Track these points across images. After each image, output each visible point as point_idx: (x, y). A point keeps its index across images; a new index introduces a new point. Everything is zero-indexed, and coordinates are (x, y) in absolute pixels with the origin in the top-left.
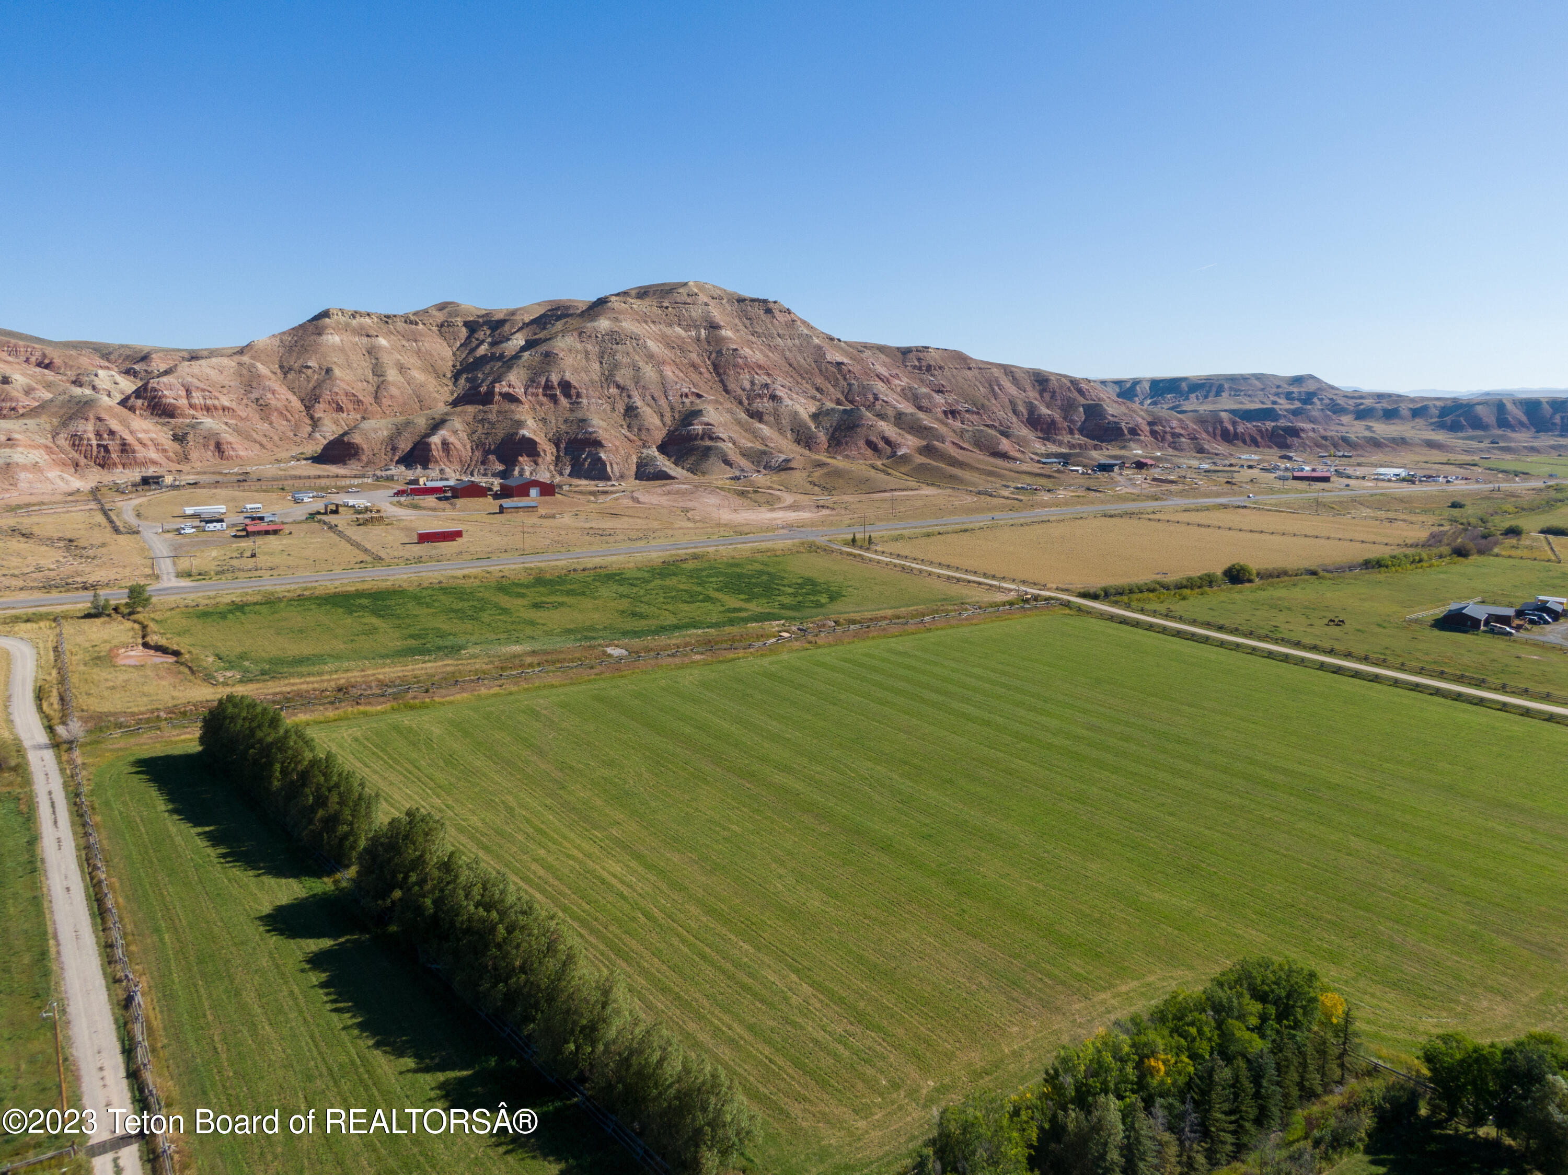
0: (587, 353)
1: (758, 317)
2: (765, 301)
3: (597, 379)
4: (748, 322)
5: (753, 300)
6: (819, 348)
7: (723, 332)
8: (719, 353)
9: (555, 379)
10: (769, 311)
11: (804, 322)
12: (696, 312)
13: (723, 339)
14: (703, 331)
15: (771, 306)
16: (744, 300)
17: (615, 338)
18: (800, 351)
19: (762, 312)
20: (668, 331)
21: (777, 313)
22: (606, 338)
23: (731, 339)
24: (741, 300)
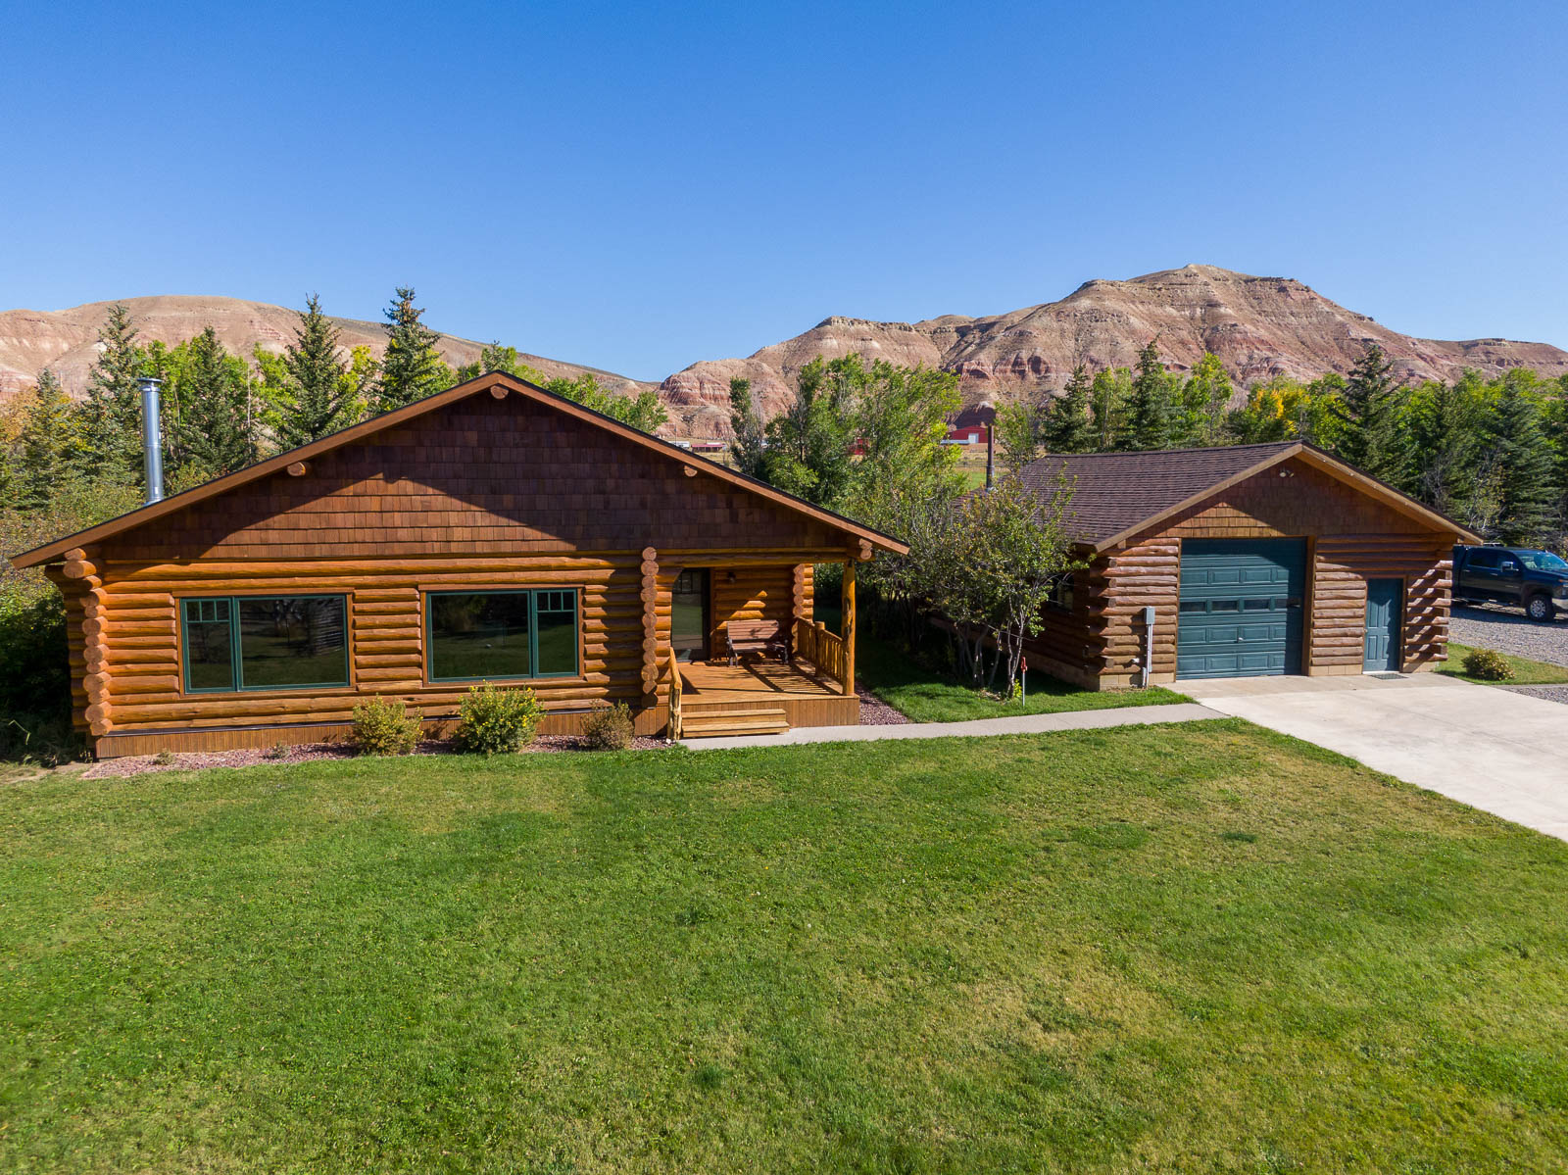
0: (1063, 331)
1: (1269, 297)
2: (1278, 280)
3: (1070, 355)
4: (1255, 302)
5: (1264, 280)
6: (1343, 325)
7: (1222, 310)
8: (1215, 329)
9: (1025, 355)
10: (1282, 290)
11: (1326, 301)
12: (1193, 292)
13: (1222, 316)
14: (1198, 310)
15: (1285, 284)
16: (1254, 280)
17: (1095, 316)
18: (1317, 329)
19: (1274, 291)
20: (1159, 311)
21: (1292, 292)
22: (1085, 316)
23: (1230, 316)
24: (1250, 281)
